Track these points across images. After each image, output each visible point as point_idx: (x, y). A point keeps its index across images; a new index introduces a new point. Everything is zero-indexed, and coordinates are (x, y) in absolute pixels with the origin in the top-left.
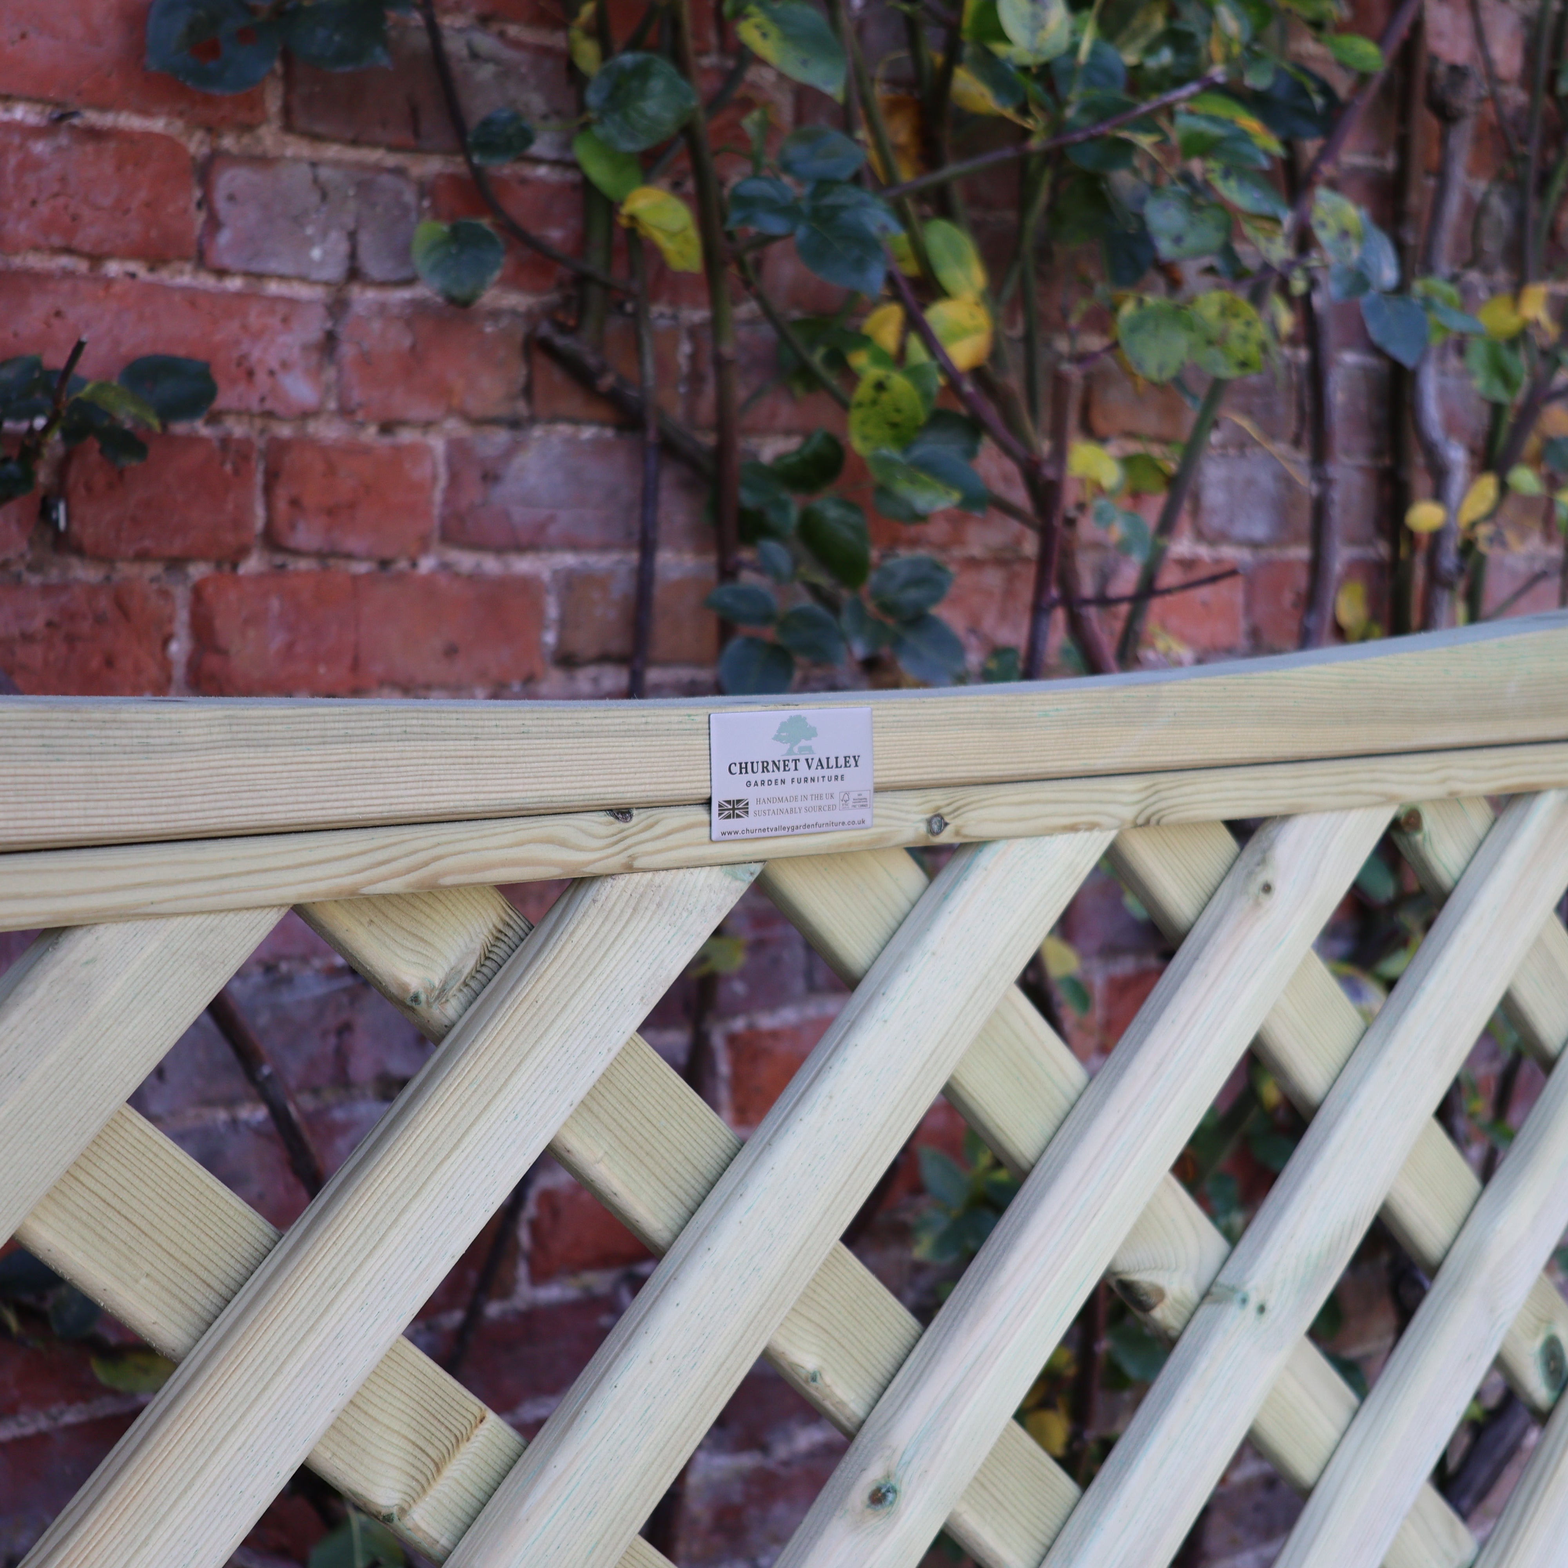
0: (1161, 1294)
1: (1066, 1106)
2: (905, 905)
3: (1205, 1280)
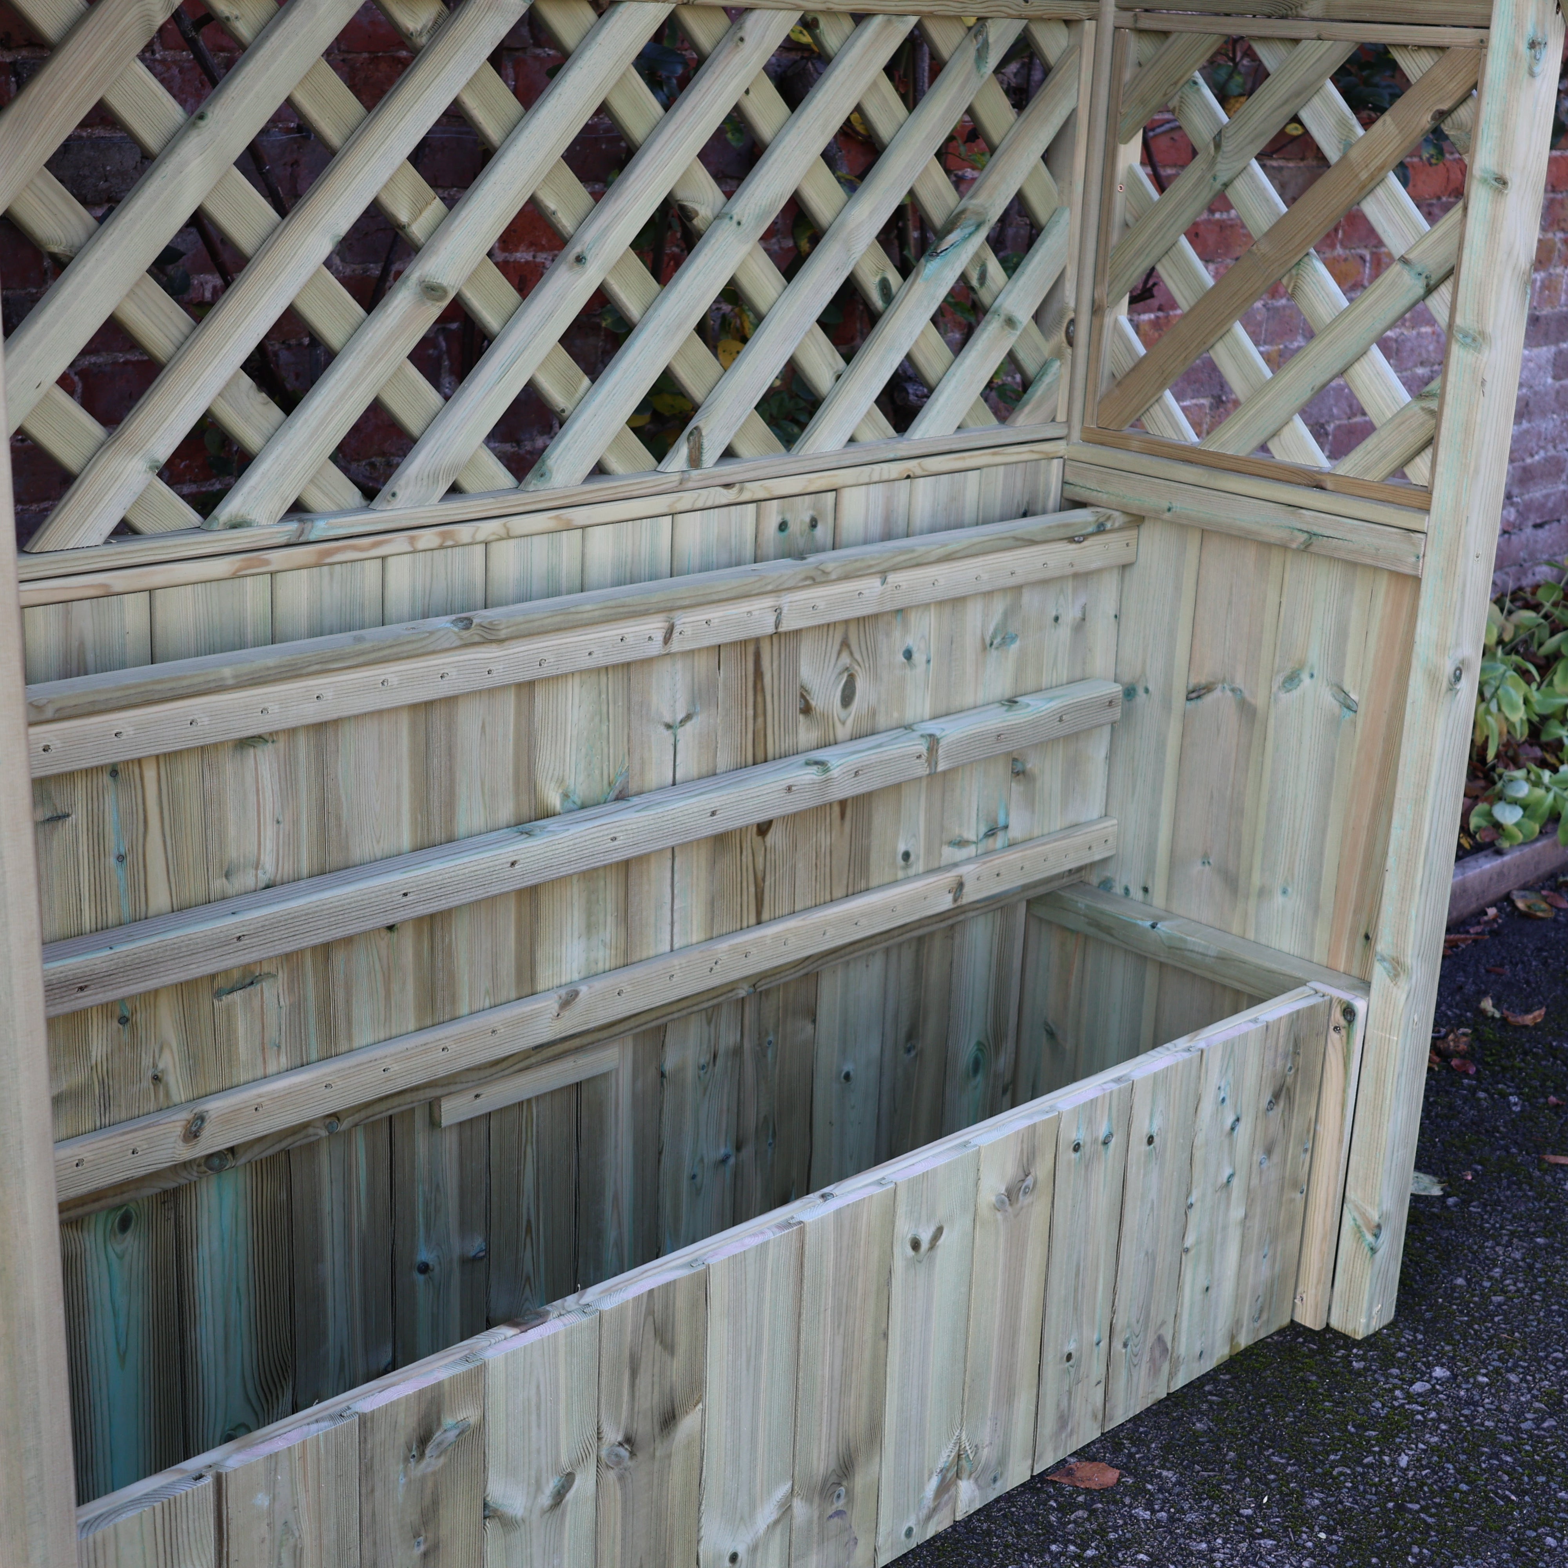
0: (697, 214)
1: (655, 122)
2: (589, 26)
3: (716, 212)
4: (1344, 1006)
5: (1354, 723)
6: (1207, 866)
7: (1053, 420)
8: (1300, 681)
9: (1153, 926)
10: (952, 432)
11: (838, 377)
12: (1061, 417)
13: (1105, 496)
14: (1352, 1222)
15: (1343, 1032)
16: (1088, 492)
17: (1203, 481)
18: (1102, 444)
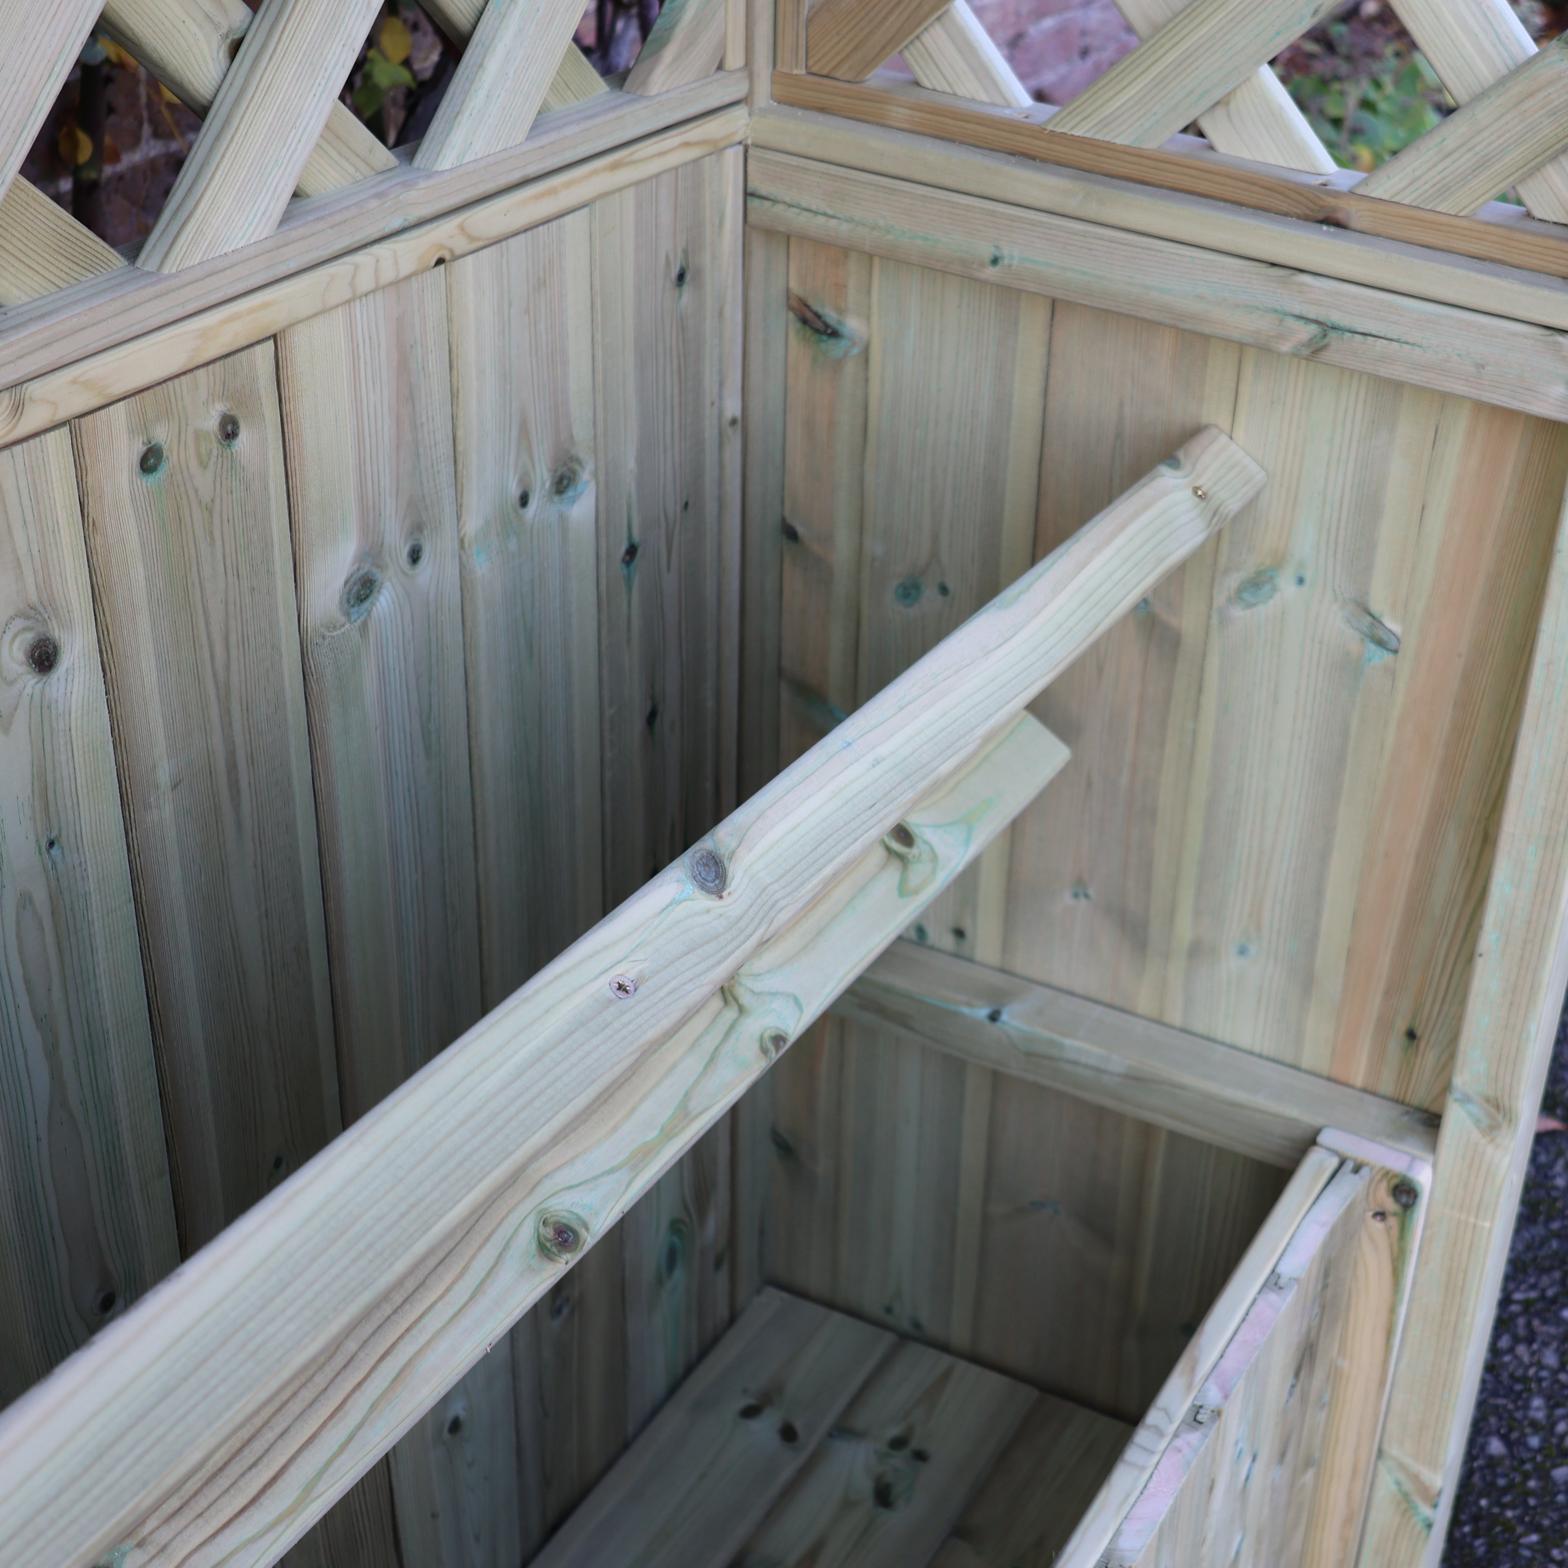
4: (1395, 1181)
5: (1392, 673)
6: (1083, 902)
7: (720, 67)
8: (1274, 589)
9: (994, 1017)
10: (521, 136)
11: (235, 48)
12: (735, 59)
13: (845, 227)
14: (1393, 1487)
15: (1393, 1221)
16: (804, 217)
17: (1072, 205)
18: (822, 110)
